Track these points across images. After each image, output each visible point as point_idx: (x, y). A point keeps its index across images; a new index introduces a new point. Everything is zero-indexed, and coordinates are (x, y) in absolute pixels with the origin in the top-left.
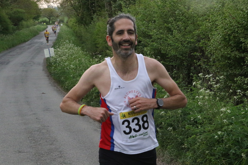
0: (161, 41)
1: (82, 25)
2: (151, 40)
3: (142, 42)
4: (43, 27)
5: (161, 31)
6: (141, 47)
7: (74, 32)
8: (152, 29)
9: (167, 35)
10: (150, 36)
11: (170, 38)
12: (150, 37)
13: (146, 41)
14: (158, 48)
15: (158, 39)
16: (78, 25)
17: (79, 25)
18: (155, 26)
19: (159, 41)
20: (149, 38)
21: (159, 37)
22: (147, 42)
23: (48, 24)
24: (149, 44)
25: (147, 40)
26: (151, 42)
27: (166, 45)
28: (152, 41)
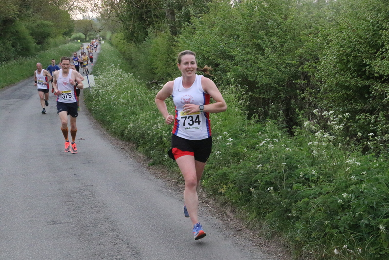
0: (248, 63)
1: (132, 43)
2: (233, 62)
3: (221, 66)
5: (248, 50)
6: (219, 72)
7: (121, 53)
8: (234, 47)
9: (256, 55)
10: (232, 56)
11: (261, 60)
12: (231, 58)
13: (226, 64)
14: (244, 74)
15: (244, 60)
16: (126, 43)
17: (128, 43)
18: (238, 43)
19: (244, 63)
20: (229, 60)
21: (246, 59)
22: (227, 66)
24: (230, 69)
25: (228, 62)
27: (255, 70)
28: (236, 65)
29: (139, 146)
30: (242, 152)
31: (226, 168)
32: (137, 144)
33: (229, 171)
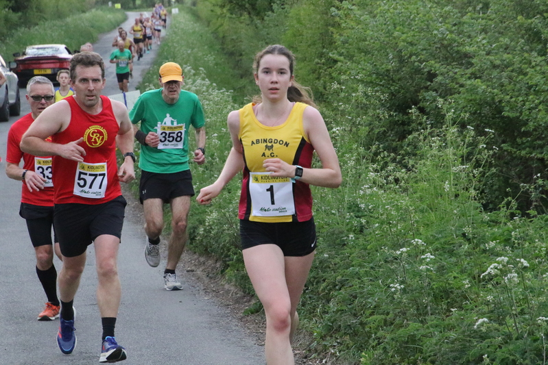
0: (504, 74)
1: (241, 15)
2: (470, 71)
3: (439, 78)
4: (110, 16)
5: (505, 40)
6: (434, 94)
7: (217, 38)
8: (473, 34)
9: (526, 55)
10: (466, 55)
11: (537, 65)
12: (464, 59)
13: (451, 74)
14: (493, 99)
15: (495, 67)
16: (228, 15)
17: (232, 14)
18: (483, 22)
19: (495, 73)
20: (462, 64)
21: (498, 62)
22: (453, 79)
23: (129, 9)
24: (462, 86)
25: (457, 70)
26: (469, 78)
27: (520, 90)
28: (474, 76)
29: (228, 266)
30: (459, 288)
31: (418, 325)
32: (225, 262)
33: (422, 332)
